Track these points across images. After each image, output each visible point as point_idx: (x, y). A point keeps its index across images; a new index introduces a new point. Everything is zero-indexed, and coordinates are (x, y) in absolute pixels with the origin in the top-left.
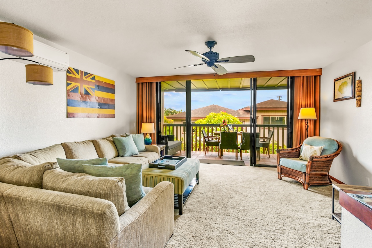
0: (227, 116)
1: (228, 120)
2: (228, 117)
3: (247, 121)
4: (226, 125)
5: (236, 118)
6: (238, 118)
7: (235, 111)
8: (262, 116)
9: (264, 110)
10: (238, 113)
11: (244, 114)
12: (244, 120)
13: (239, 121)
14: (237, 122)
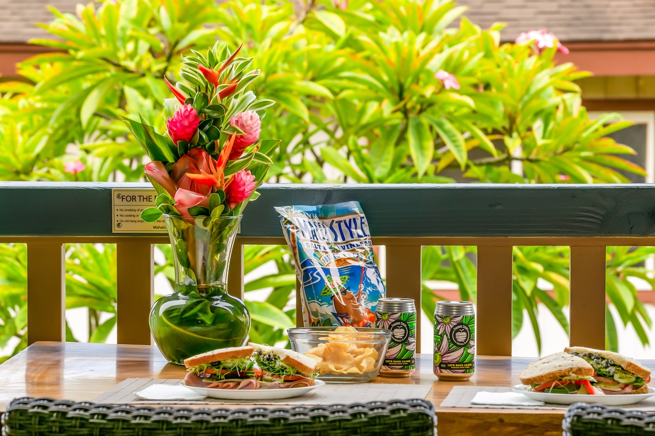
0: (380, 24)
1: (400, 93)
2: (391, 36)
4: (233, 194)
5: (532, 62)
6: (559, 57)
13: (574, 102)
14: (546, 116)
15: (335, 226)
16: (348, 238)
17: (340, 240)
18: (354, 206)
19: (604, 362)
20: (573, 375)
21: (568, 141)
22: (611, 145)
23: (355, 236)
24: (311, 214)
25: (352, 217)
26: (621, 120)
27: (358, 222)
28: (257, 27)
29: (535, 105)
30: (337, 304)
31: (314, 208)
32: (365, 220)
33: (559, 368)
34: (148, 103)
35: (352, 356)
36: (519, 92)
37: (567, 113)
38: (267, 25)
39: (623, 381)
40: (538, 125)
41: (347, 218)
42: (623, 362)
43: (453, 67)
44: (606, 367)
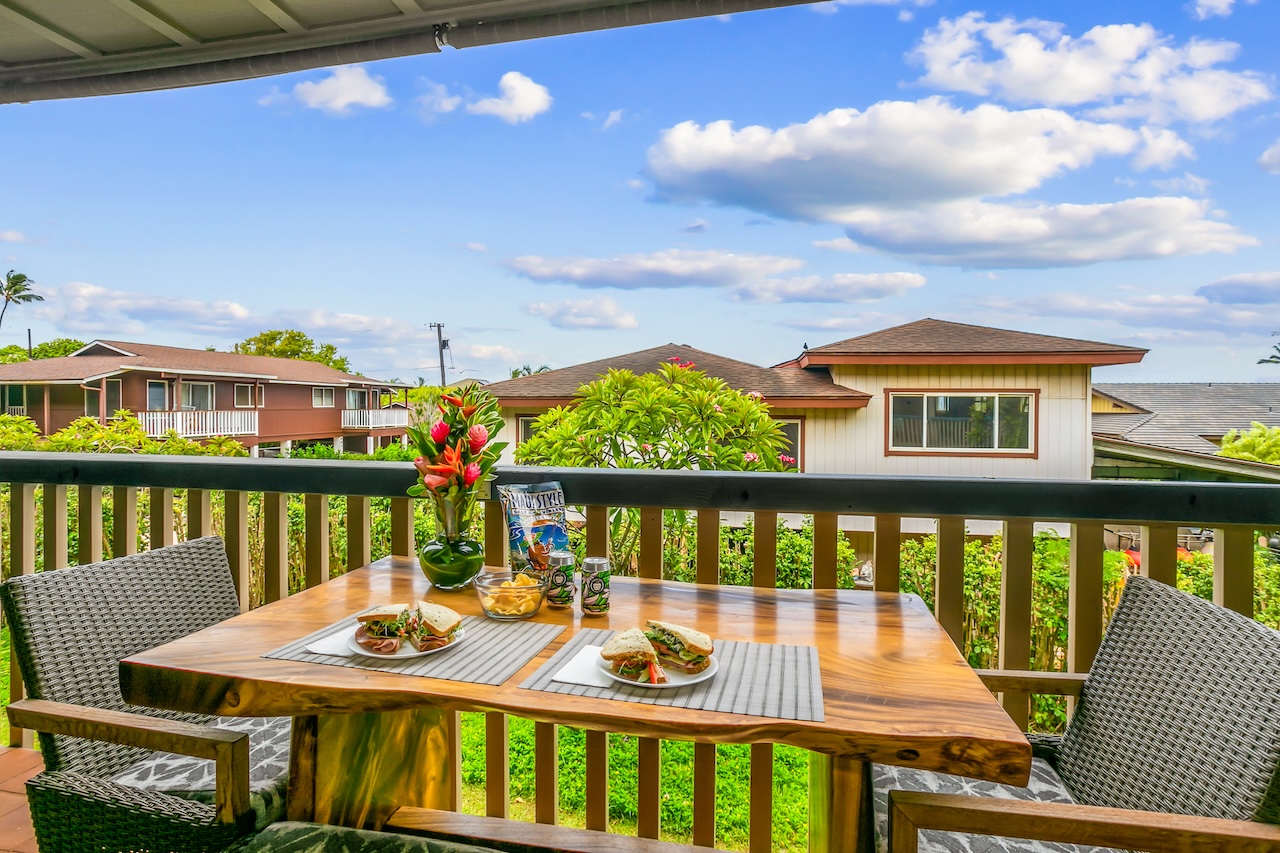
1: (700, 412)
2: (699, 392)
3: (815, 417)
5: (752, 402)
6: (762, 401)
7: (762, 371)
8: (887, 391)
9: (897, 366)
10: (777, 379)
11: (805, 383)
12: (802, 414)
13: (766, 416)
14: (756, 421)
15: (541, 498)
16: (548, 506)
17: (542, 507)
18: (556, 484)
19: (673, 639)
20: (640, 657)
21: (764, 430)
22: (779, 432)
23: (553, 505)
24: (524, 490)
25: (552, 492)
26: (784, 422)
27: (556, 495)
28: (650, 388)
29: (751, 417)
30: (531, 553)
31: (526, 486)
32: (562, 494)
33: (629, 650)
34: (610, 416)
35: (517, 600)
36: (745, 413)
37: (763, 420)
38: (654, 388)
39: (686, 659)
40: (753, 424)
41: (549, 493)
42: (687, 643)
43: (720, 404)
44: (675, 644)
